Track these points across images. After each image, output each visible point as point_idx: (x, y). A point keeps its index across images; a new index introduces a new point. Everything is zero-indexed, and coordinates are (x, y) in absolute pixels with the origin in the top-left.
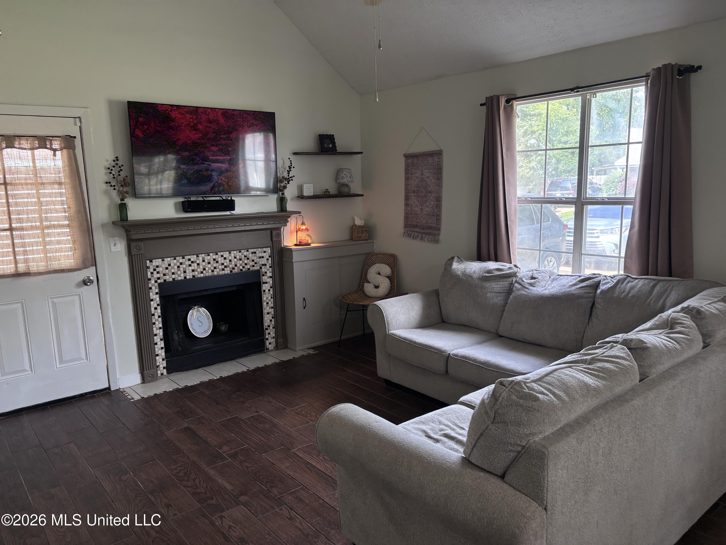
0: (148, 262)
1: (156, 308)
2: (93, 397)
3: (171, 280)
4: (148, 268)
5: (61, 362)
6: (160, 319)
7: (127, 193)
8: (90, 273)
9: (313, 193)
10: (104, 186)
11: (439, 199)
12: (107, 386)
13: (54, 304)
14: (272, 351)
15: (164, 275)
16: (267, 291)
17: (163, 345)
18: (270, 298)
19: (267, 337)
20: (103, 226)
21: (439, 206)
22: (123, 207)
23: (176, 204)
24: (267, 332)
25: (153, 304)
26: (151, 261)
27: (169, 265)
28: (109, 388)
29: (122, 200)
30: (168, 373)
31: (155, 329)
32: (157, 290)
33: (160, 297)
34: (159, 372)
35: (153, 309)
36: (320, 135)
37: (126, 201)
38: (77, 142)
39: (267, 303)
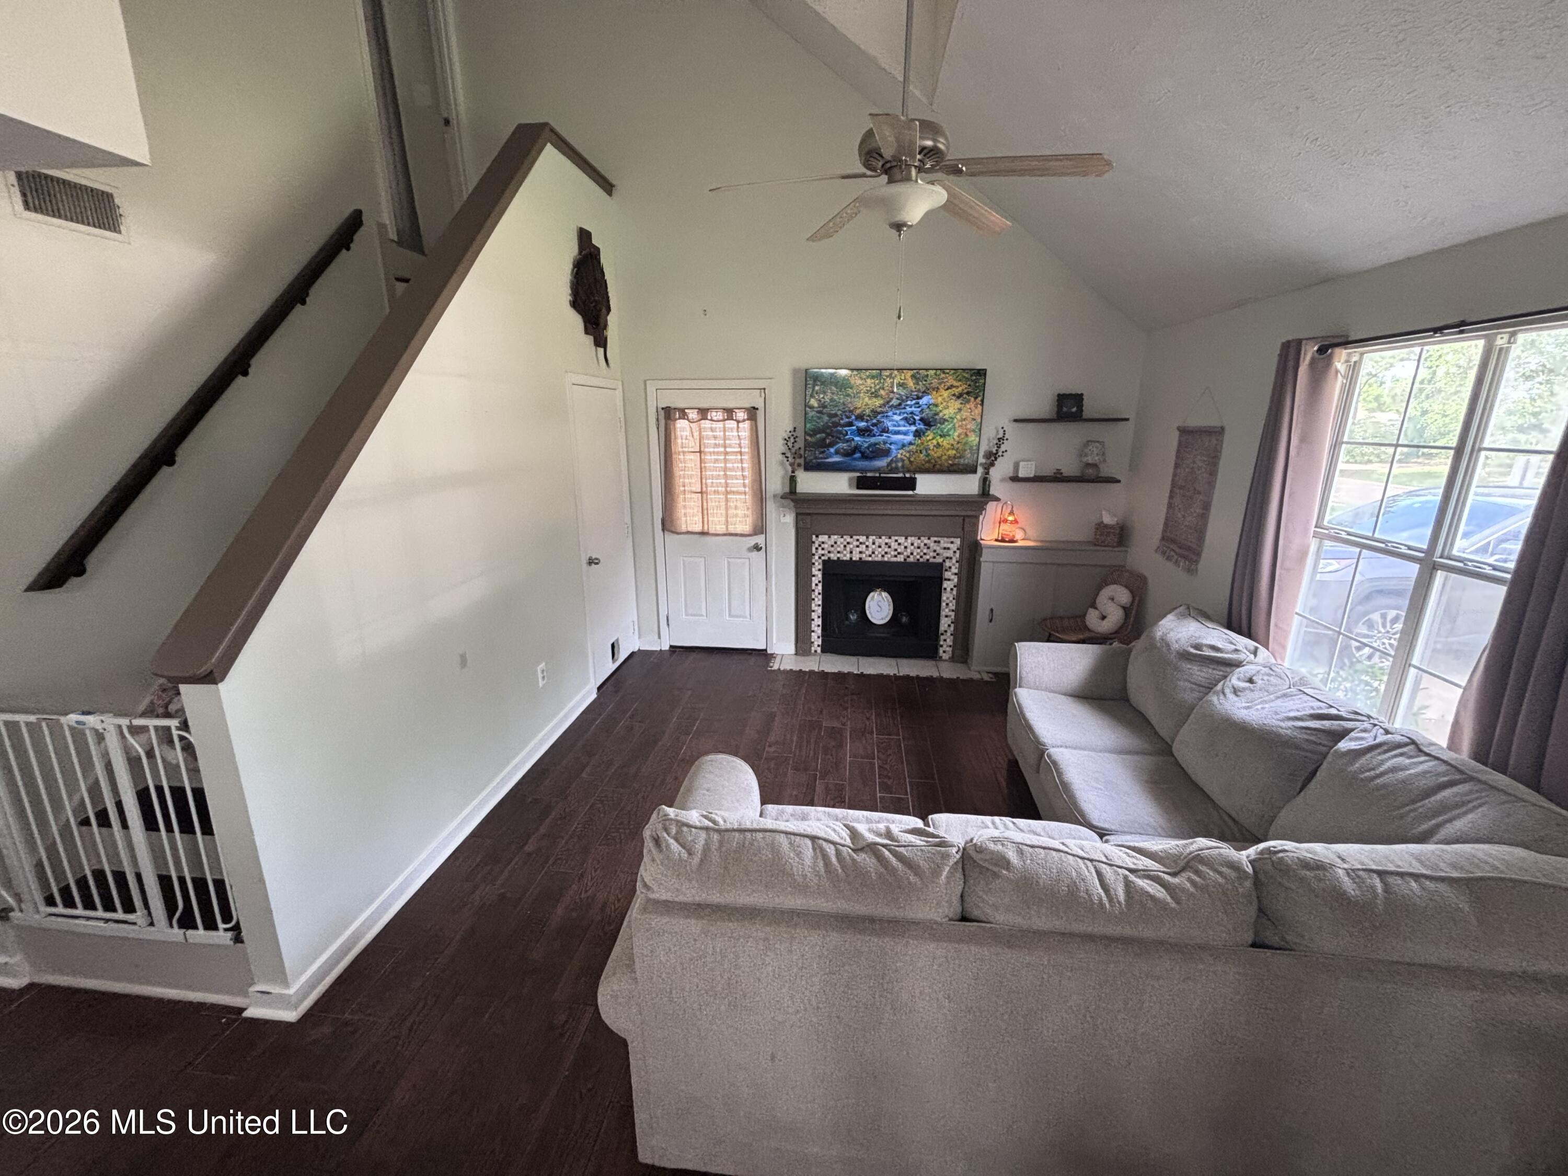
0: (814, 537)
1: (816, 585)
2: (750, 654)
3: (835, 558)
4: (814, 542)
5: (730, 615)
6: (820, 597)
7: (799, 465)
8: (760, 539)
9: (1036, 472)
10: (781, 457)
11: (1207, 506)
12: (764, 647)
13: (728, 562)
14: (945, 660)
15: (829, 552)
16: (948, 589)
17: (820, 623)
18: (951, 599)
19: (941, 643)
20: (775, 496)
21: (1204, 516)
22: (793, 480)
23: (850, 479)
24: (942, 638)
25: (815, 580)
26: (817, 536)
27: (836, 543)
28: (766, 650)
29: (793, 472)
30: (823, 651)
31: (813, 605)
32: (820, 567)
33: (823, 575)
34: (813, 649)
35: (813, 585)
36: (1059, 395)
37: (797, 473)
38: (760, 415)
39: (947, 604)
